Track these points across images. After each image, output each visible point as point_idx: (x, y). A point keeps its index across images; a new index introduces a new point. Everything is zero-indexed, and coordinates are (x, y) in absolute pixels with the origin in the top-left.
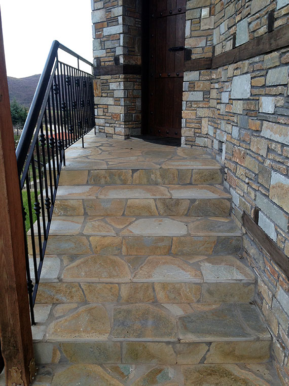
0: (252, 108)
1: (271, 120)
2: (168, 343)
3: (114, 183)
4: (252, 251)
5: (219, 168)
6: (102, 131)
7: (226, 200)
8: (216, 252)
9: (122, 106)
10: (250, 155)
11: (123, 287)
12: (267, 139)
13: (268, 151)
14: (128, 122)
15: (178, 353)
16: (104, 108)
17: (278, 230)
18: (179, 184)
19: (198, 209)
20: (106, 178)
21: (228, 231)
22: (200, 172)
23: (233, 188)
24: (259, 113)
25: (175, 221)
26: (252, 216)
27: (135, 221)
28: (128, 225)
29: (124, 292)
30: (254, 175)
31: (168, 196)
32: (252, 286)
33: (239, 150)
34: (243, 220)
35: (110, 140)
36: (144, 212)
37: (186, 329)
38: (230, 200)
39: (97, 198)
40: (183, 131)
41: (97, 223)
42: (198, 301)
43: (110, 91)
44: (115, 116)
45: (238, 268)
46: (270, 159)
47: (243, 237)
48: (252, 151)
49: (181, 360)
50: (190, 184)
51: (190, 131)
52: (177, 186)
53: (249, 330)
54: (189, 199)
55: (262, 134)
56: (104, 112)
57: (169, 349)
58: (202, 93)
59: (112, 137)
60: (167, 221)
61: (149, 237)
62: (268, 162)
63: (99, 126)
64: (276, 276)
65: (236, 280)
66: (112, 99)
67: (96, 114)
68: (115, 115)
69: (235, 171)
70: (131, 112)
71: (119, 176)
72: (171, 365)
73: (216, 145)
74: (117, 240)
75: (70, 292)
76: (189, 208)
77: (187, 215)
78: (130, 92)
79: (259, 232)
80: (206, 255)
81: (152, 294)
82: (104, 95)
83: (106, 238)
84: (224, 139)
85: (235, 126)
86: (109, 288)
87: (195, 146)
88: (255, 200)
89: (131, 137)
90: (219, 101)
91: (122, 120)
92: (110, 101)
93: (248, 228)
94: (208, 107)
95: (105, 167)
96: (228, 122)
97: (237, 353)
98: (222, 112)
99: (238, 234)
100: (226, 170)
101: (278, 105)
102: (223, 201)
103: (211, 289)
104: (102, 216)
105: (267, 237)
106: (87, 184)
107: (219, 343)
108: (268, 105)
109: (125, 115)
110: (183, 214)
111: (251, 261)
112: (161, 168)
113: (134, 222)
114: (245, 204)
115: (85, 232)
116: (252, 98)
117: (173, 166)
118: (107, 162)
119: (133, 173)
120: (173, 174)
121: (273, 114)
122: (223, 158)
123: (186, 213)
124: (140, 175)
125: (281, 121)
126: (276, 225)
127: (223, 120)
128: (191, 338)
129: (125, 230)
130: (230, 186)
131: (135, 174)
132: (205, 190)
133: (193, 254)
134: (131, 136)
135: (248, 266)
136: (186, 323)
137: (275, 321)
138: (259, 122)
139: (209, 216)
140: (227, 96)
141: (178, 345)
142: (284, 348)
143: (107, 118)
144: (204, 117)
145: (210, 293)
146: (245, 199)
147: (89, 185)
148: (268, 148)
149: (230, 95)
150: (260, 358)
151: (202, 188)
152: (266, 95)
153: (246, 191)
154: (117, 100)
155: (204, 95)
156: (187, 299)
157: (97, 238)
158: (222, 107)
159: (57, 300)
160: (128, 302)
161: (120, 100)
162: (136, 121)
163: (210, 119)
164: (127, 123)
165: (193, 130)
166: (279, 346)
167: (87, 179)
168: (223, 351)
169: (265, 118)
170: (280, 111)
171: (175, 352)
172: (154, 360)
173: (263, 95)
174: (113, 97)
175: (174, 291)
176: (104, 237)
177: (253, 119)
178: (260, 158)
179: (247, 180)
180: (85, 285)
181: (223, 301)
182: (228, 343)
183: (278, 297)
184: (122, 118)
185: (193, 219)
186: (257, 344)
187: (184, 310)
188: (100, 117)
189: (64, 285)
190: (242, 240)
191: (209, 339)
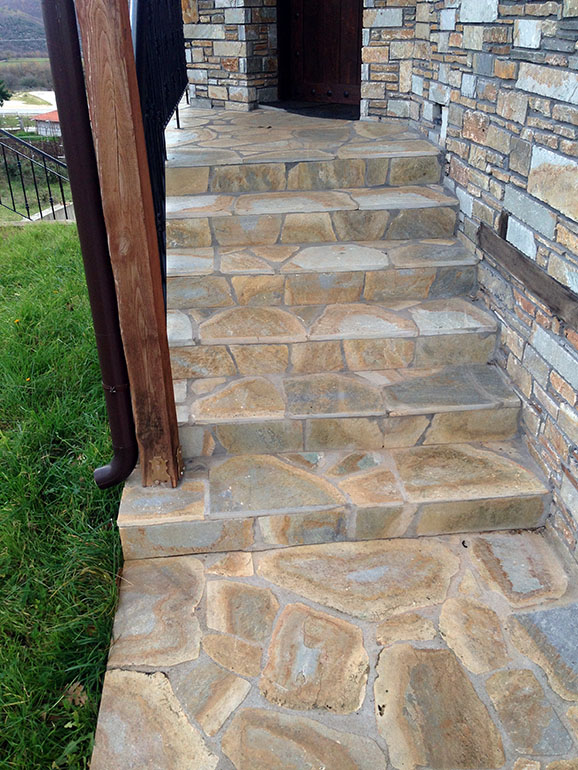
0: (501, 40)
1: (533, 59)
2: (372, 418)
3: (255, 189)
4: (494, 284)
5: (437, 153)
6: (203, 94)
7: (449, 209)
8: (434, 294)
9: (242, 41)
10: (496, 124)
11: (294, 349)
12: (527, 92)
13: (528, 114)
14: (253, 73)
15: (384, 432)
16: (204, 47)
17: (540, 239)
18: (367, 187)
19: (403, 228)
20: (241, 179)
21: (454, 258)
22: (404, 163)
23: (461, 187)
24: (513, 47)
25: (365, 248)
26: (496, 228)
27: (299, 250)
28: (291, 257)
29: (297, 357)
30: (501, 158)
31: (353, 206)
32: (492, 337)
33: (475, 116)
34: (479, 238)
35: (221, 112)
36: (313, 236)
37: (396, 399)
38: (456, 208)
39: (233, 213)
40: (363, 89)
41: (238, 257)
42: (410, 365)
43: (217, 11)
44: (228, 64)
45: (471, 313)
46: (530, 127)
47: (479, 266)
48: (500, 117)
49: (389, 442)
50: (387, 185)
51: (377, 87)
52: (363, 190)
53: (487, 395)
54: (388, 210)
55: (517, 85)
56: (204, 55)
57: (372, 427)
58: (400, 11)
59: (223, 107)
60: (353, 248)
61: (327, 273)
62: (527, 132)
63: (196, 85)
64: (532, 311)
65: (468, 329)
66: (220, 27)
67: (188, 60)
68: (229, 61)
69: (466, 156)
70: (260, 53)
71: (264, 176)
72: (375, 450)
73: (429, 112)
74: (276, 281)
75: (214, 360)
76: (388, 225)
77: (383, 238)
78: (255, 12)
79: (508, 251)
80: (419, 300)
81: (340, 359)
82: (203, 19)
83: (258, 279)
84: (446, 100)
85: (468, 73)
86: (274, 351)
87: (386, 116)
88: (502, 200)
89: (260, 106)
90: (435, 27)
91: (242, 70)
92: (218, 32)
93: (488, 249)
94: (411, 40)
95: (237, 159)
96: (454, 66)
97: (470, 427)
98: (442, 49)
99: (471, 261)
100: (448, 157)
101: (546, 34)
102: (444, 209)
103: (430, 345)
104: (243, 245)
105: (521, 256)
106: (209, 192)
107: (444, 413)
108: (528, 34)
109: (250, 60)
110: (377, 236)
111: (492, 301)
112: (336, 158)
113: (298, 252)
114: (483, 209)
115: (224, 270)
116: (500, 21)
117: (356, 153)
118: (237, 151)
119: (287, 169)
120: (357, 169)
121: (537, 50)
122: (443, 135)
123: (382, 234)
124: (300, 172)
125: (551, 61)
126: (537, 233)
127: (444, 62)
128: (404, 409)
129: (287, 264)
130: (457, 184)
131: (291, 172)
132: (414, 194)
133: (398, 299)
134: (260, 103)
135: (486, 310)
136: (394, 393)
137: (528, 378)
138: (514, 63)
139: (421, 237)
140: (453, 18)
141: (386, 420)
142: (539, 411)
143: (212, 67)
144: (404, 60)
145: (428, 351)
146: (485, 203)
147: (212, 194)
148: (529, 108)
149: (457, 16)
150: (503, 433)
151: (407, 191)
152: (527, 16)
153: (486, 187)
154: (231, 29)
155: (403, 17)
156: (392, 363)
157: (245, 279)
158: (441, 38)
159: (194, 373)
160: (302, 372)
161: (236, 30)
162: (269, 72)
163: (416, 63)
164: (253, 77)
165: (383, 84)
166: (532, 410)
167: (207, 184)
168: (450, 425)
169: (523, 56)
170: (551, 44)
171: (381, 431)
172: (350, 445)
173: (520, 17)
174: (223, 23)
175: (374, 351)
176: (255, 276)
177: (502, 60)
178: (514, 128)
179: (489, 169)
180: (236, 348)
181: (448, 363)
182: (459, 413)
183: (533, 342)
184: (242, 67)
185: (394, 243)
186: (500, 412)
187: (389, 378)
188: (199, 66)
189: (204, 350)
190: (477, 271)
191: (430, 409)
